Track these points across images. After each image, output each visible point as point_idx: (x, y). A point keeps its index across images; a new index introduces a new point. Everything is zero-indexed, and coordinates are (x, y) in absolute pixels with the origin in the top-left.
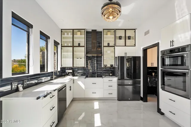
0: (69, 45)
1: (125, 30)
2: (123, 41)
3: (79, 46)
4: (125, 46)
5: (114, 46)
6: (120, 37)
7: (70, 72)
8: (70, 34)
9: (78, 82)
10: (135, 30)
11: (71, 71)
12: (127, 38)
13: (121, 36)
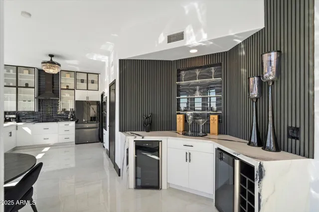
0: (11, 84)
1: (87, 73)
2: (85, 84)
3: (27, 86)
4: (87, 89)
5: (74, 90)
6: (81, 80)
7: (13, 118)
8: (11, 71)
9: (23, 128)
10: (98, 74)
11: (14, 116)
12: (85, 81)
13: (83, 80)
